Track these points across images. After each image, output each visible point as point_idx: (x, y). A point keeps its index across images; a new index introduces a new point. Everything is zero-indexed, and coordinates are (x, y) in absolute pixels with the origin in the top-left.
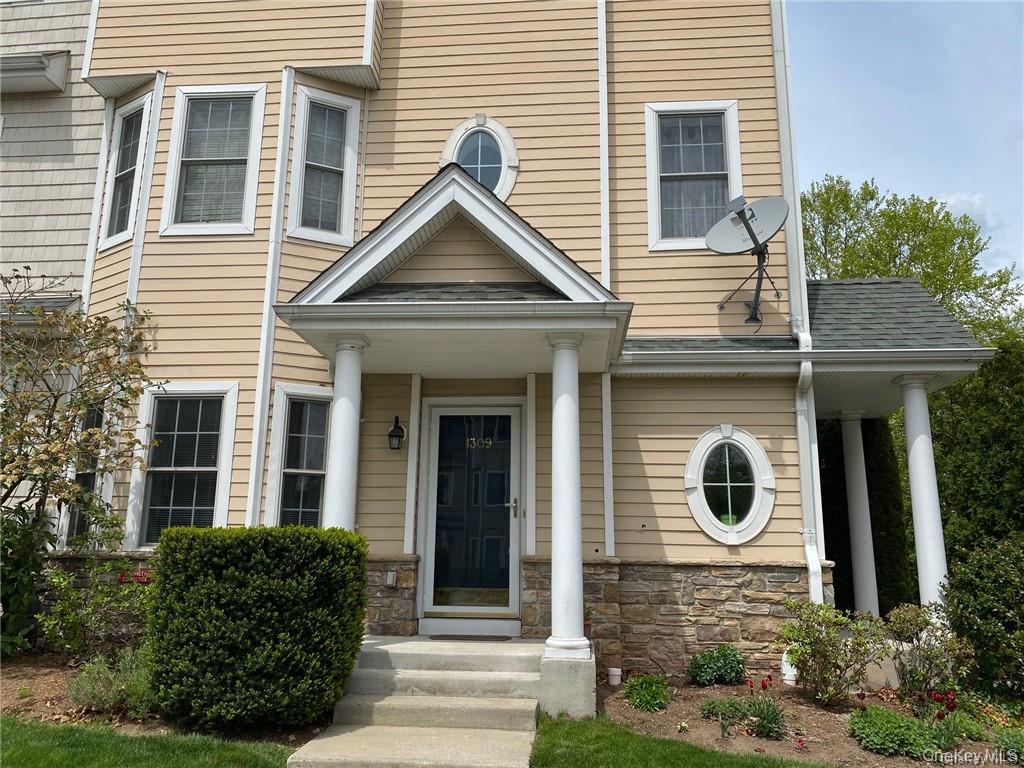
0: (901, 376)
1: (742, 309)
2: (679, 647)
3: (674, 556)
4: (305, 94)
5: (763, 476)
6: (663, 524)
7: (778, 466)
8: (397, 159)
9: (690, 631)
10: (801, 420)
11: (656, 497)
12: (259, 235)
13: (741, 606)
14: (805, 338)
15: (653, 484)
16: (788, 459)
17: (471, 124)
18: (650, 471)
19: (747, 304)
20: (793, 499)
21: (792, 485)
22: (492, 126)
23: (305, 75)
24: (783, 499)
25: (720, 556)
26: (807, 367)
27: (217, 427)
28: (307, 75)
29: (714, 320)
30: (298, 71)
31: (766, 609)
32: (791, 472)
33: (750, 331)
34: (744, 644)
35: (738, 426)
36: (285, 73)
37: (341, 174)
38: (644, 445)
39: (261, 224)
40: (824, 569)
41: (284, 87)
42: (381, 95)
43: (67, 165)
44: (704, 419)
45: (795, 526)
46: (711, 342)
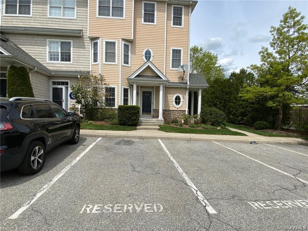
0: (199, 88)
1: (181, 78)
2: (171, 119)
3: (171, 109)
4: (123, 42)
5: (182, 100)
6: (170, 105)
7: (184, 99)
8: (136, 53)
9: (172, 117)
10: (187, 93)
11: (169, 102)
12: (118, 65)
13: (178, 115)
14: (188, 83)
15: (169, 101)
16: (185, 98)
17: (147, 49)
18: (169, 99)
19: (182, 78)
20: (185, 102)
21: (185, 101)
22: (150, 49)
23: (123, 40)
24: (184, 103)
25: (176, 109)
26: (188, 87)
27: (114, 92)
28: (124, 40)
29: (178, 80)
30: (122, 39)
31: (181, 115)
32: (185, 99)
33: (182, 81)
34: (178, 119)
35: (179, 94)
36: (120, 39)
37: (128, 55)
38: (168, 96)
39: (118, 63)
40: (188, 111)
41: (120, 41)
42: (134, 43)
43: (85, 50)
44: (176, 93)
45: (185, 106)
46: (177, 83)
